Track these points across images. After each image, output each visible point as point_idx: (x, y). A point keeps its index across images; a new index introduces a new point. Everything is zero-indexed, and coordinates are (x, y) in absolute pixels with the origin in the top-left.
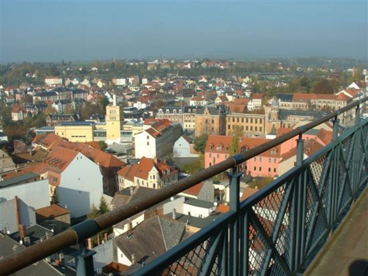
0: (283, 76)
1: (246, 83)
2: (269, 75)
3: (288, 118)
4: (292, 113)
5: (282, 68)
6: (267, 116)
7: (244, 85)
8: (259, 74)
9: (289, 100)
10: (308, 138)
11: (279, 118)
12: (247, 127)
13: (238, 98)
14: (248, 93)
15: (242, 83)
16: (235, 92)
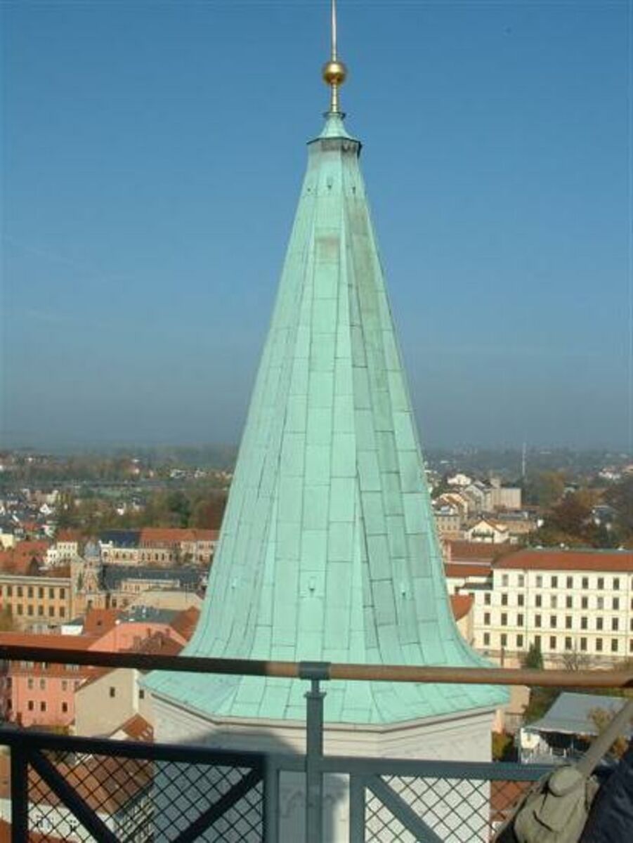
0: (138, 489)
1: (49, 506)
2: (106, 486)
3: (124, 584)
4: (133, 573)
5: (137, 471)
6: (74, 580)
7: (46, 510)
8: (84, 486)
9: (133, 543)
10: (149, 631)
11: (102, 586)
12: (20, 608)
13: (28, 539)
14: (51, 529)
15: (41, 504)
16: (21, 525)
